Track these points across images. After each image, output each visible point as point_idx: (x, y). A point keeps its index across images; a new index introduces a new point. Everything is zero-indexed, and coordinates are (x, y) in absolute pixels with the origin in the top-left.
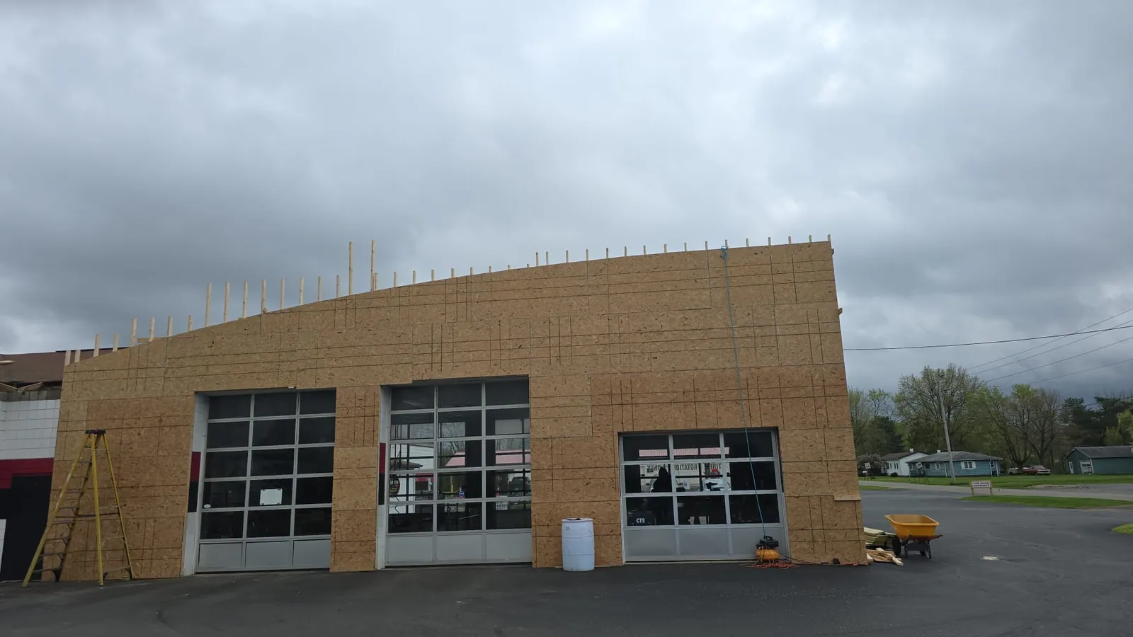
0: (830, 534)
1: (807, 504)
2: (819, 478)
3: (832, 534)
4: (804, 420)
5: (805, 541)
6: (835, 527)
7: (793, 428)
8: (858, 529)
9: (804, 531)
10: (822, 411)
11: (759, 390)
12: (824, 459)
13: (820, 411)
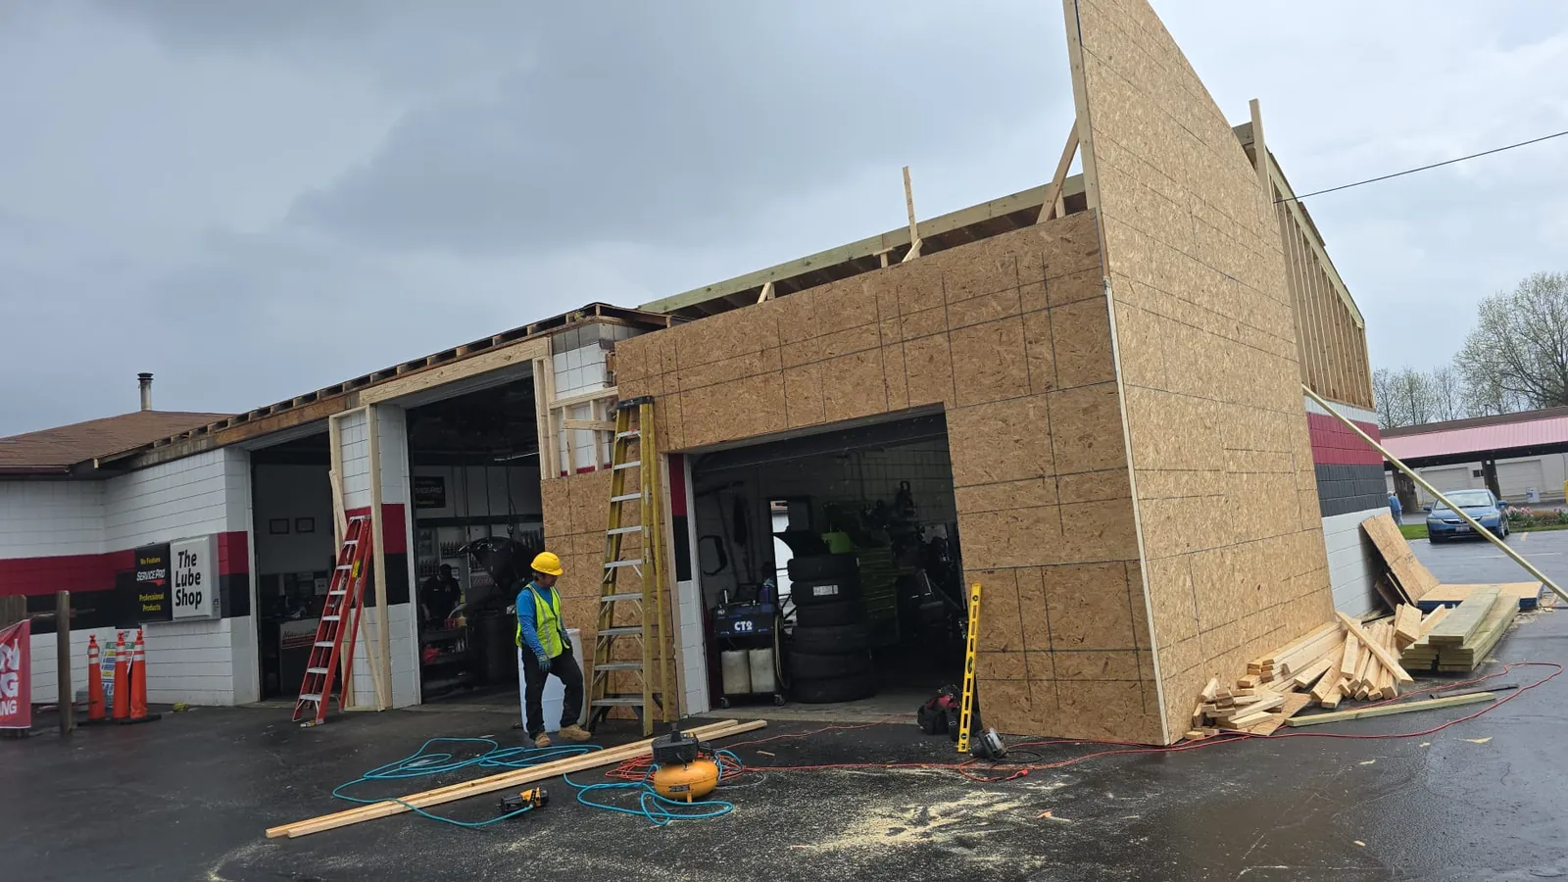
0: (1068, 663)
1: (1012, 589)
2: (1037, 521)
3: (1072, 663)
4: (1000, 377)
5: (1009, 679)
6: (1080, 646)
7: (975, 400)
8: (1137, 649)
9: (1008, 655)
10: (1044, 350)
11: (902, 318)
12: (1050, 471)
13: (1037, 349)
